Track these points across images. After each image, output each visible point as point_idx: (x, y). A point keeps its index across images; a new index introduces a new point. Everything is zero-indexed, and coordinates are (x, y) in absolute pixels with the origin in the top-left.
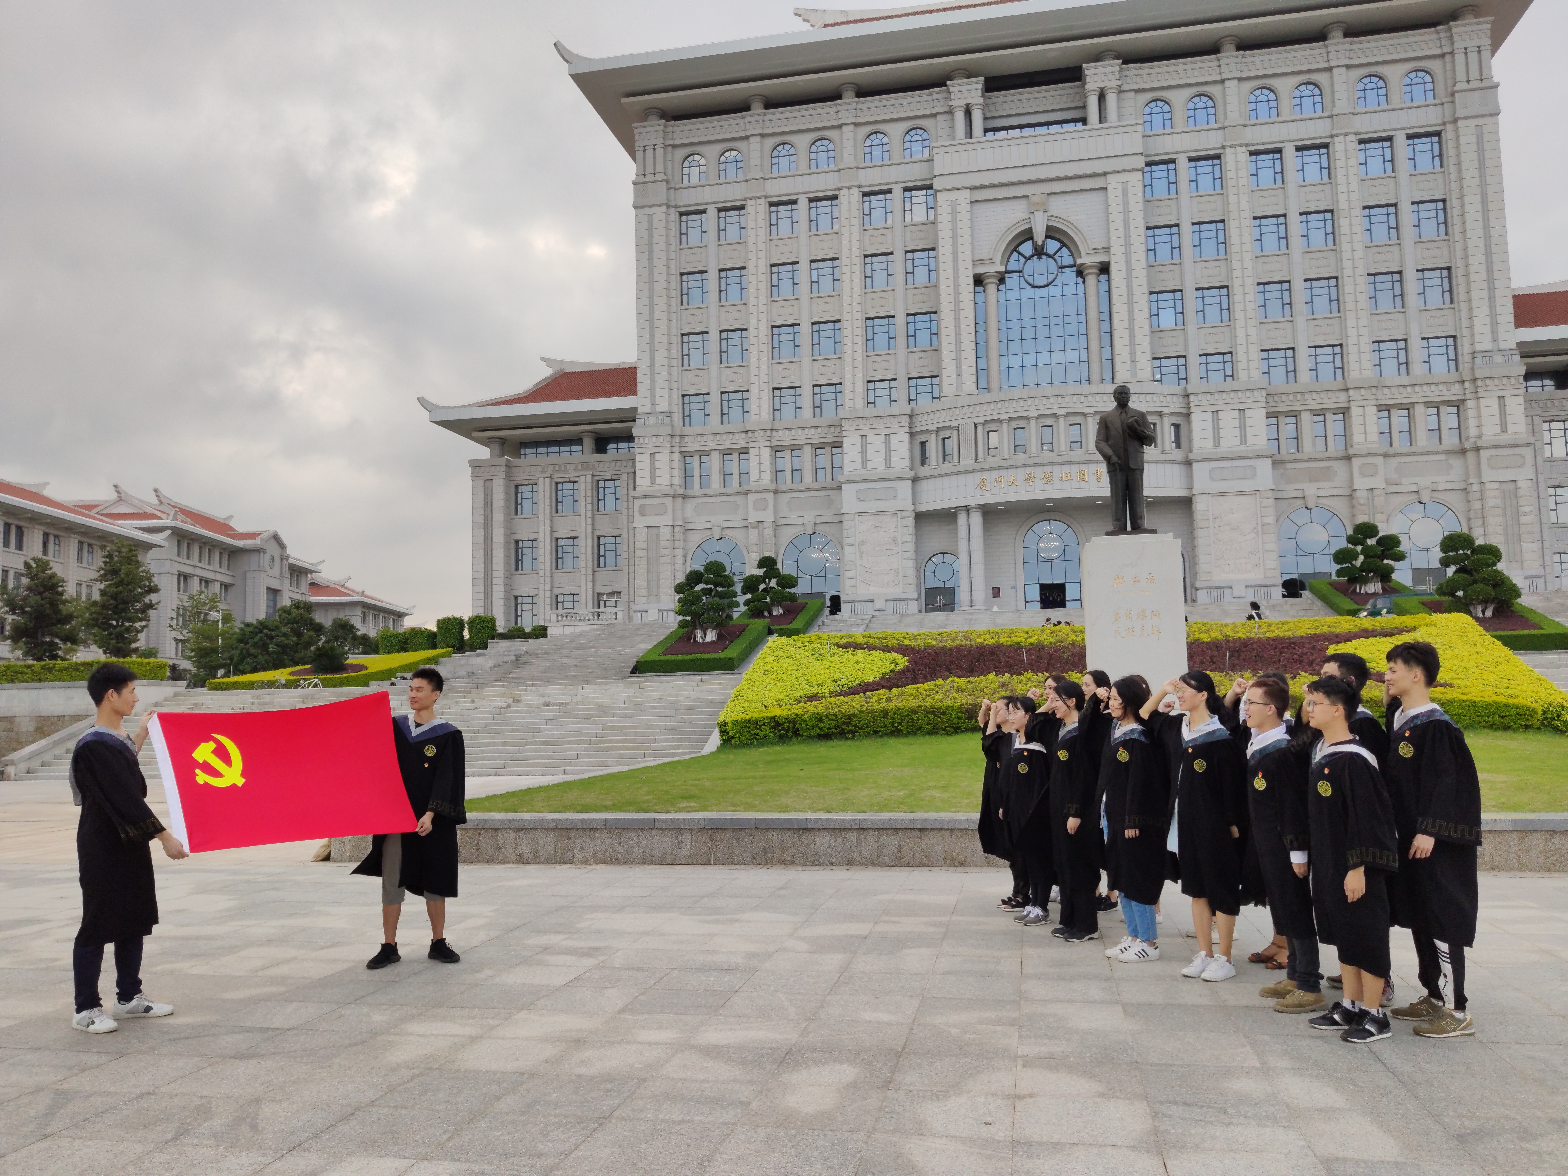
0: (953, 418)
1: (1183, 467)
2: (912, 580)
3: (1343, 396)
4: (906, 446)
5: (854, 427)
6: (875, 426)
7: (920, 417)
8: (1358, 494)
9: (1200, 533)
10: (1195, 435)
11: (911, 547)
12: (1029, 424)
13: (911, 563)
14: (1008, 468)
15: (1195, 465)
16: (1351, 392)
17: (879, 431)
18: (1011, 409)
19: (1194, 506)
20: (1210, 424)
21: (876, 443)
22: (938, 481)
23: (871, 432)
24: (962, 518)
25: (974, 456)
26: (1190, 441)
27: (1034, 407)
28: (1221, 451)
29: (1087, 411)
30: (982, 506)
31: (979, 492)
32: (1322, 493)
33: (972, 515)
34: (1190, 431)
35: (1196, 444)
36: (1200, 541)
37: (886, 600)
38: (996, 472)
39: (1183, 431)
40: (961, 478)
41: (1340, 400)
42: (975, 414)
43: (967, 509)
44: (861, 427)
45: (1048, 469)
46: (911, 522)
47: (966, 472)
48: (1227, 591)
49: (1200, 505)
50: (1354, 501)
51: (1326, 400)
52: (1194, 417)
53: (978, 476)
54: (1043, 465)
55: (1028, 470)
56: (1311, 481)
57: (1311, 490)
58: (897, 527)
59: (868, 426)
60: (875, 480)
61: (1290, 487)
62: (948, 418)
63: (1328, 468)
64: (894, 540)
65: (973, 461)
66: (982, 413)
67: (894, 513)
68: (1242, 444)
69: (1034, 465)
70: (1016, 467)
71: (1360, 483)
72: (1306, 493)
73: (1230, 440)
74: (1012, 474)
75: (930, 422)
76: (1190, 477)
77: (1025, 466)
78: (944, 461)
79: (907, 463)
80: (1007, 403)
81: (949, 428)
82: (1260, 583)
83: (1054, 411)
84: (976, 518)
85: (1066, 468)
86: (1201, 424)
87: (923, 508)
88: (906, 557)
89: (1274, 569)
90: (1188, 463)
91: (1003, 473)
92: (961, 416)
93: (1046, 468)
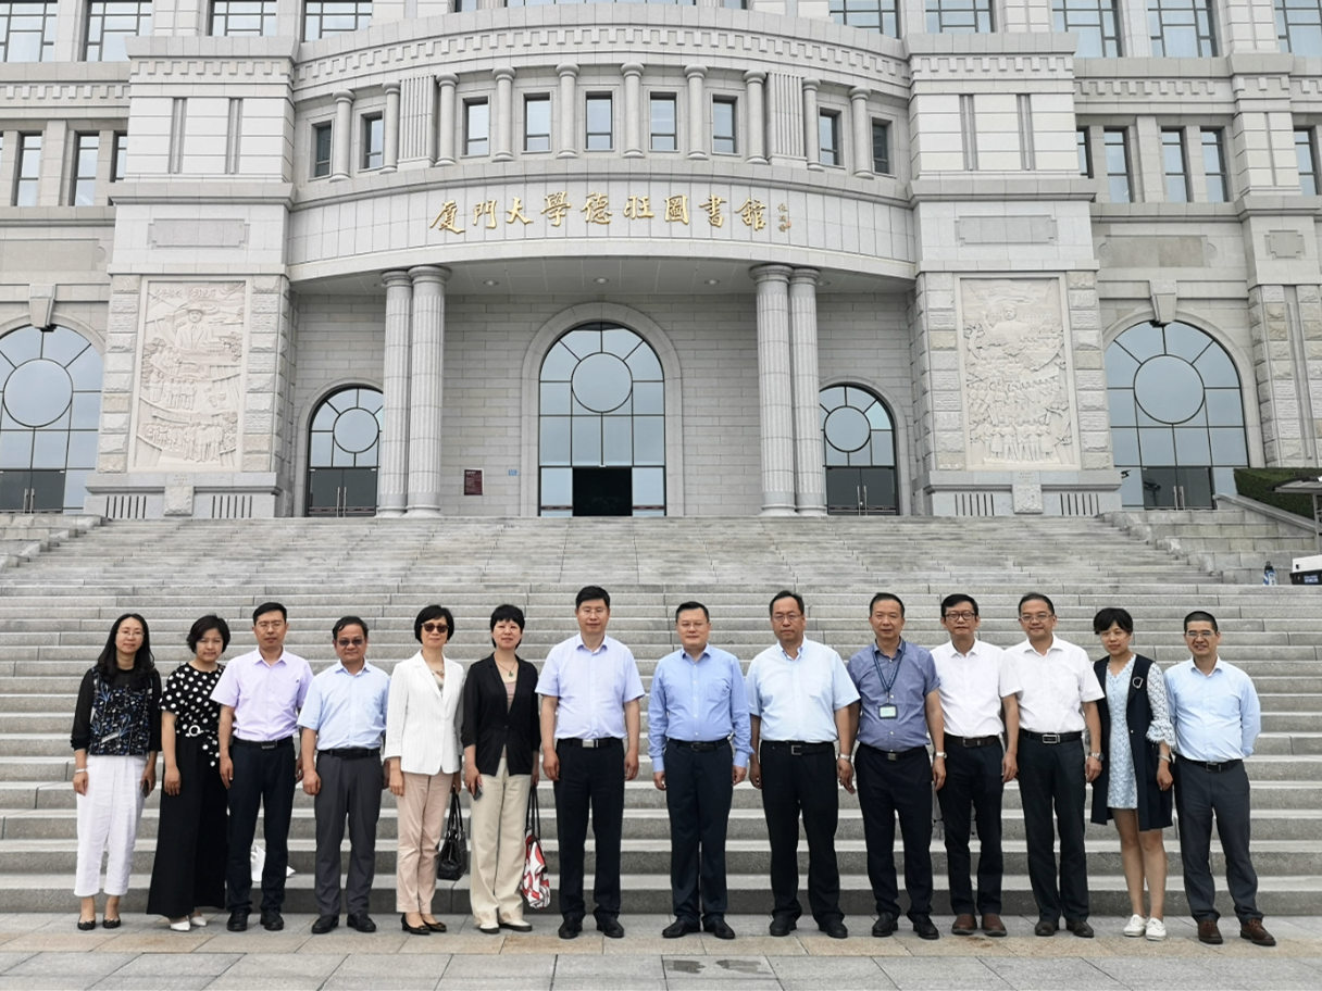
0: (387, 67)
1: (896, 213)
2: (266, 443)
3: (1222, 91)
4: (278, 127)
5: (159, 78)
6: (208, 78)
7: (315, 65)
8: (1267, 295)
9: (936, 361)
10: (924, 143)
11: (271, 362)
12: (558, 85)
13: (266, 402)
14: (505, 181)
15: (925, 210)
16: (1240, 82)
17: (218, 90)
18: (519, 50)
19: (921, 300)
20: (955, 123)
21: (207, 116)
22: (347, 210)
23: (197, 90)
24: (396, 298)
25: (429, 151)
26: (912, 158)
27: (570, 48)
28: (978, 182)
29: (691, 63)
30: (444, 272)
31: (437, 235)
32: (1186, 291)
33: (418, 288)
34: (912, 137)
35: (927, 163)
36: (936, 380)
37: (197, 491)
38: (480, 190)
39: (897, 136)
40: (400, 202)
41: (1215, 98)
42: (438, 58)
43: (408, 275)
44: (176, 78)
45: (598, 189)
46: (275, 303)
47: (410, 190)
48: (1000, 498)
49: (935, 298)
50: (1257, 311)
51: (1187, 97)
52: (921, 104)
53: (437, 200)
54: (586, 178)
55: (553, 188)
56: (1162, 264)
57: (1165, 282)
58: (240, 314)
59: (192, 78)
60: (198, 201)
61: (1120, 274)
62: (378, 67)
63: (1198, 238)
64: (232, 343)
65: (427, 164)
66: (454, 56)
67: (235, 280)
68: (1024, 167)
69: (567, 178)
70: (526, 179)
71: (1269, 271)
72: (1155, 290)
73: (999, 159)
74: (513, 196)
75: (336, 76)
76: (913, 236)
77: (546, 179)
78: (366, 164)
79: (276, 166)
80: (510, 35)
81: (378, 90)
82: (1074, 481)
83: (616, 59)
84: (428, 298)
85: (639, 190)
86: (935, 119)
87: (305, 273)
88: (256, 385)
89: (1103, 450)
90: (909, 205)
91: (494, 193)
92: (407, 63)
93: (593, 188)
